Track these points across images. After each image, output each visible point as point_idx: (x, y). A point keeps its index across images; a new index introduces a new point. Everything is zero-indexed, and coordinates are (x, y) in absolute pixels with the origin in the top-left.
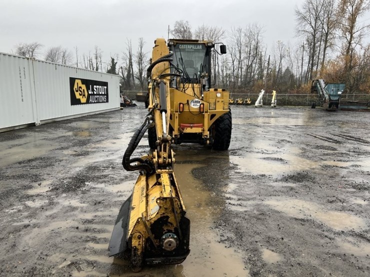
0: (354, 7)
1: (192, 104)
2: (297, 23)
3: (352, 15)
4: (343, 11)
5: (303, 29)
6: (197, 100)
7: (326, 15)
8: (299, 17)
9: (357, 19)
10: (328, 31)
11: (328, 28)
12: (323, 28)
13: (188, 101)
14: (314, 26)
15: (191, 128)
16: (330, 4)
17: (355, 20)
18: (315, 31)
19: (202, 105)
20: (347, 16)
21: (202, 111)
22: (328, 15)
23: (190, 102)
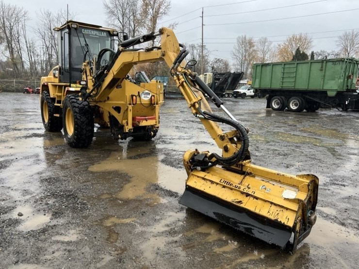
0: (154, 10)
1: (143, 96)
2: (107, 17)
3: (153, 17)
4: (145, 12)
5: (112, 23)
6: (147, 91)
7: (131, 13)
8: (108, 11)
9: (157, 21)
10: (135, 28)
11: (135, 25)
12: (130, 25)
13: (139, 93)
14: (122, 22)
15: (147, 121)
16: (134, 4)
17: (156, 22)
18: (123, 26)
19: (153, 97)
20: (149, 17)
21: (153, 102)
22: (133, 14)
23: (140, 94)
